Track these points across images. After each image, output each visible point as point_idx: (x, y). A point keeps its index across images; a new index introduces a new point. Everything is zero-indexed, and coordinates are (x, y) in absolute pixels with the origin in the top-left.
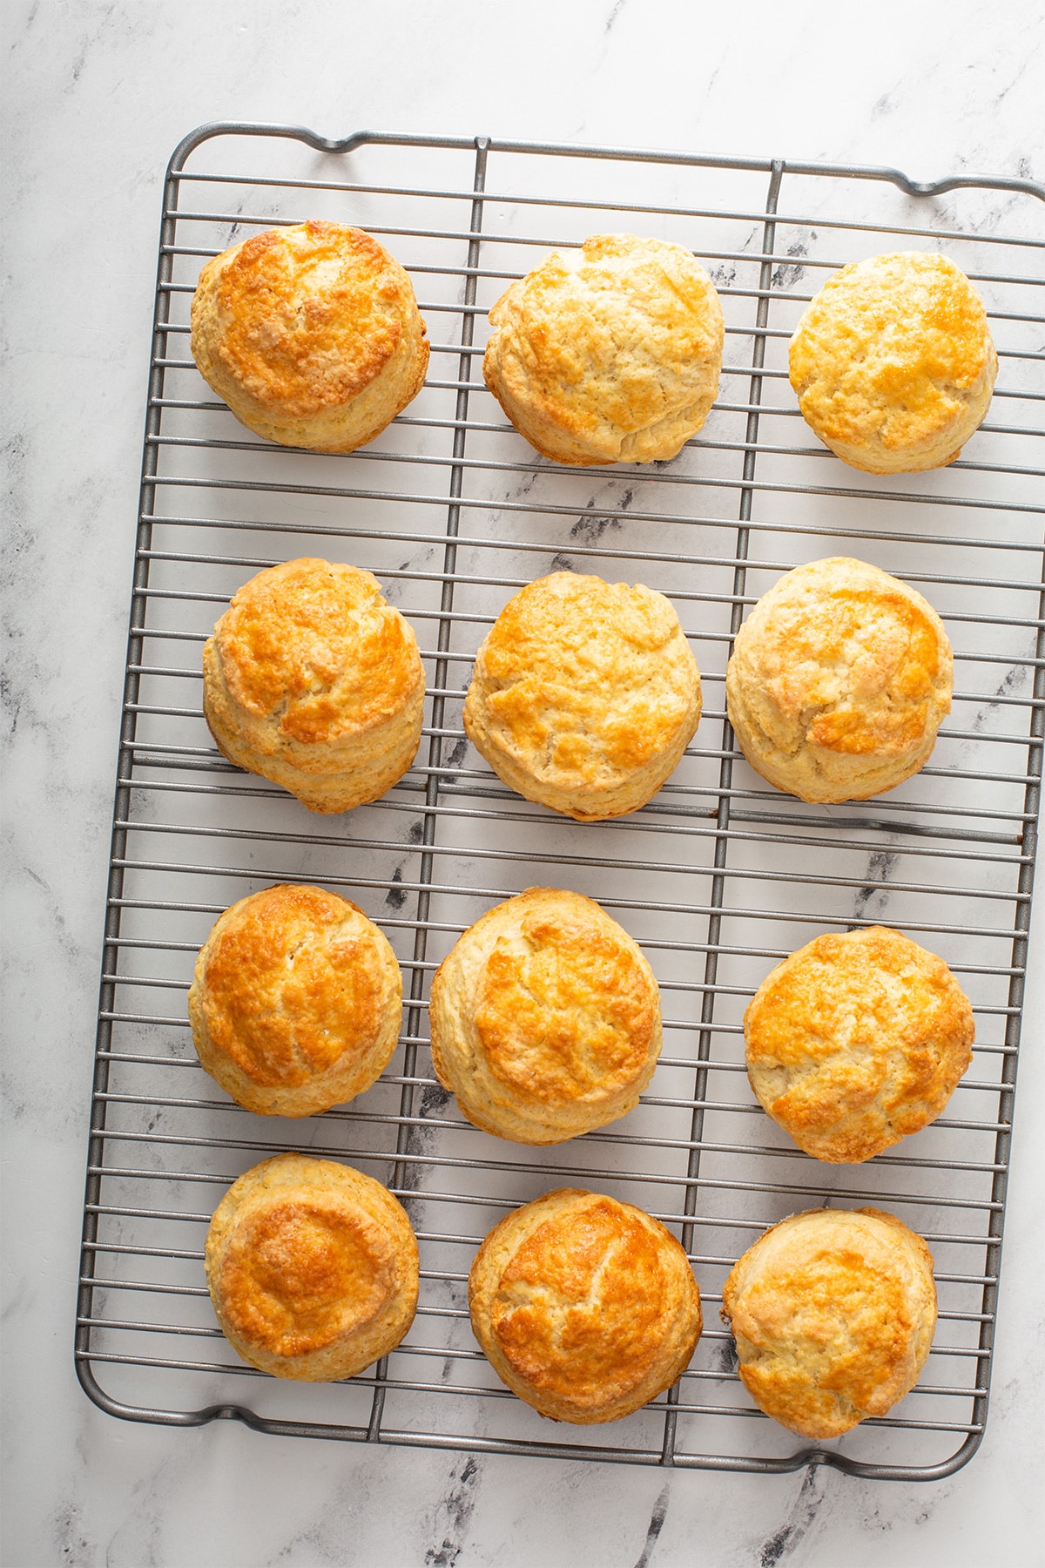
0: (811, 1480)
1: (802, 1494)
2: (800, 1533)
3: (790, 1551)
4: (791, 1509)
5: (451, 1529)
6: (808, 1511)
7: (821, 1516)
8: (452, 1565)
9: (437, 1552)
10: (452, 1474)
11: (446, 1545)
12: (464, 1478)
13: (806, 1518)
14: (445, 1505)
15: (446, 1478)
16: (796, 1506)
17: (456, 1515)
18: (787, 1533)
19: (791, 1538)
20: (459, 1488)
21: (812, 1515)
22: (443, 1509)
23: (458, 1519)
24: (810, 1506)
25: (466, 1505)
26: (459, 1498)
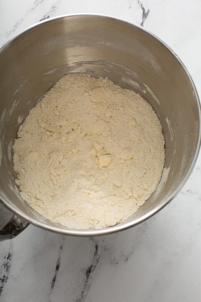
0: (97, 252)
1: (95, 256)
2: (95, 266)
3: (93, 271)
4: (92, 260)
5: (5, 272)
6: (96, 260)
7: (100, 262)
8: (6, 282)
9: (2, 279)
10: (5, 258)
11: (4, 276)
12: (8, 258)
13: (96, 262)
14: (3, 266)
15: (3, 259)
16: (93, 259)
17: (6, 268)
18: (92, 267)
19: (93, 268)
20: (7, 261)
21: (98, 261)
22: (3, 267)
23: (7, 269)
24: (97, 259)
25: (9, 265)
26: (7, 264)
